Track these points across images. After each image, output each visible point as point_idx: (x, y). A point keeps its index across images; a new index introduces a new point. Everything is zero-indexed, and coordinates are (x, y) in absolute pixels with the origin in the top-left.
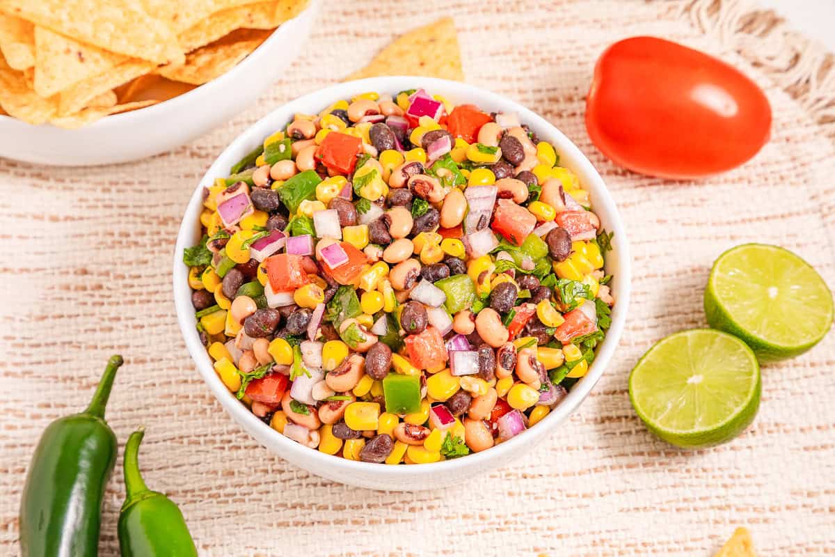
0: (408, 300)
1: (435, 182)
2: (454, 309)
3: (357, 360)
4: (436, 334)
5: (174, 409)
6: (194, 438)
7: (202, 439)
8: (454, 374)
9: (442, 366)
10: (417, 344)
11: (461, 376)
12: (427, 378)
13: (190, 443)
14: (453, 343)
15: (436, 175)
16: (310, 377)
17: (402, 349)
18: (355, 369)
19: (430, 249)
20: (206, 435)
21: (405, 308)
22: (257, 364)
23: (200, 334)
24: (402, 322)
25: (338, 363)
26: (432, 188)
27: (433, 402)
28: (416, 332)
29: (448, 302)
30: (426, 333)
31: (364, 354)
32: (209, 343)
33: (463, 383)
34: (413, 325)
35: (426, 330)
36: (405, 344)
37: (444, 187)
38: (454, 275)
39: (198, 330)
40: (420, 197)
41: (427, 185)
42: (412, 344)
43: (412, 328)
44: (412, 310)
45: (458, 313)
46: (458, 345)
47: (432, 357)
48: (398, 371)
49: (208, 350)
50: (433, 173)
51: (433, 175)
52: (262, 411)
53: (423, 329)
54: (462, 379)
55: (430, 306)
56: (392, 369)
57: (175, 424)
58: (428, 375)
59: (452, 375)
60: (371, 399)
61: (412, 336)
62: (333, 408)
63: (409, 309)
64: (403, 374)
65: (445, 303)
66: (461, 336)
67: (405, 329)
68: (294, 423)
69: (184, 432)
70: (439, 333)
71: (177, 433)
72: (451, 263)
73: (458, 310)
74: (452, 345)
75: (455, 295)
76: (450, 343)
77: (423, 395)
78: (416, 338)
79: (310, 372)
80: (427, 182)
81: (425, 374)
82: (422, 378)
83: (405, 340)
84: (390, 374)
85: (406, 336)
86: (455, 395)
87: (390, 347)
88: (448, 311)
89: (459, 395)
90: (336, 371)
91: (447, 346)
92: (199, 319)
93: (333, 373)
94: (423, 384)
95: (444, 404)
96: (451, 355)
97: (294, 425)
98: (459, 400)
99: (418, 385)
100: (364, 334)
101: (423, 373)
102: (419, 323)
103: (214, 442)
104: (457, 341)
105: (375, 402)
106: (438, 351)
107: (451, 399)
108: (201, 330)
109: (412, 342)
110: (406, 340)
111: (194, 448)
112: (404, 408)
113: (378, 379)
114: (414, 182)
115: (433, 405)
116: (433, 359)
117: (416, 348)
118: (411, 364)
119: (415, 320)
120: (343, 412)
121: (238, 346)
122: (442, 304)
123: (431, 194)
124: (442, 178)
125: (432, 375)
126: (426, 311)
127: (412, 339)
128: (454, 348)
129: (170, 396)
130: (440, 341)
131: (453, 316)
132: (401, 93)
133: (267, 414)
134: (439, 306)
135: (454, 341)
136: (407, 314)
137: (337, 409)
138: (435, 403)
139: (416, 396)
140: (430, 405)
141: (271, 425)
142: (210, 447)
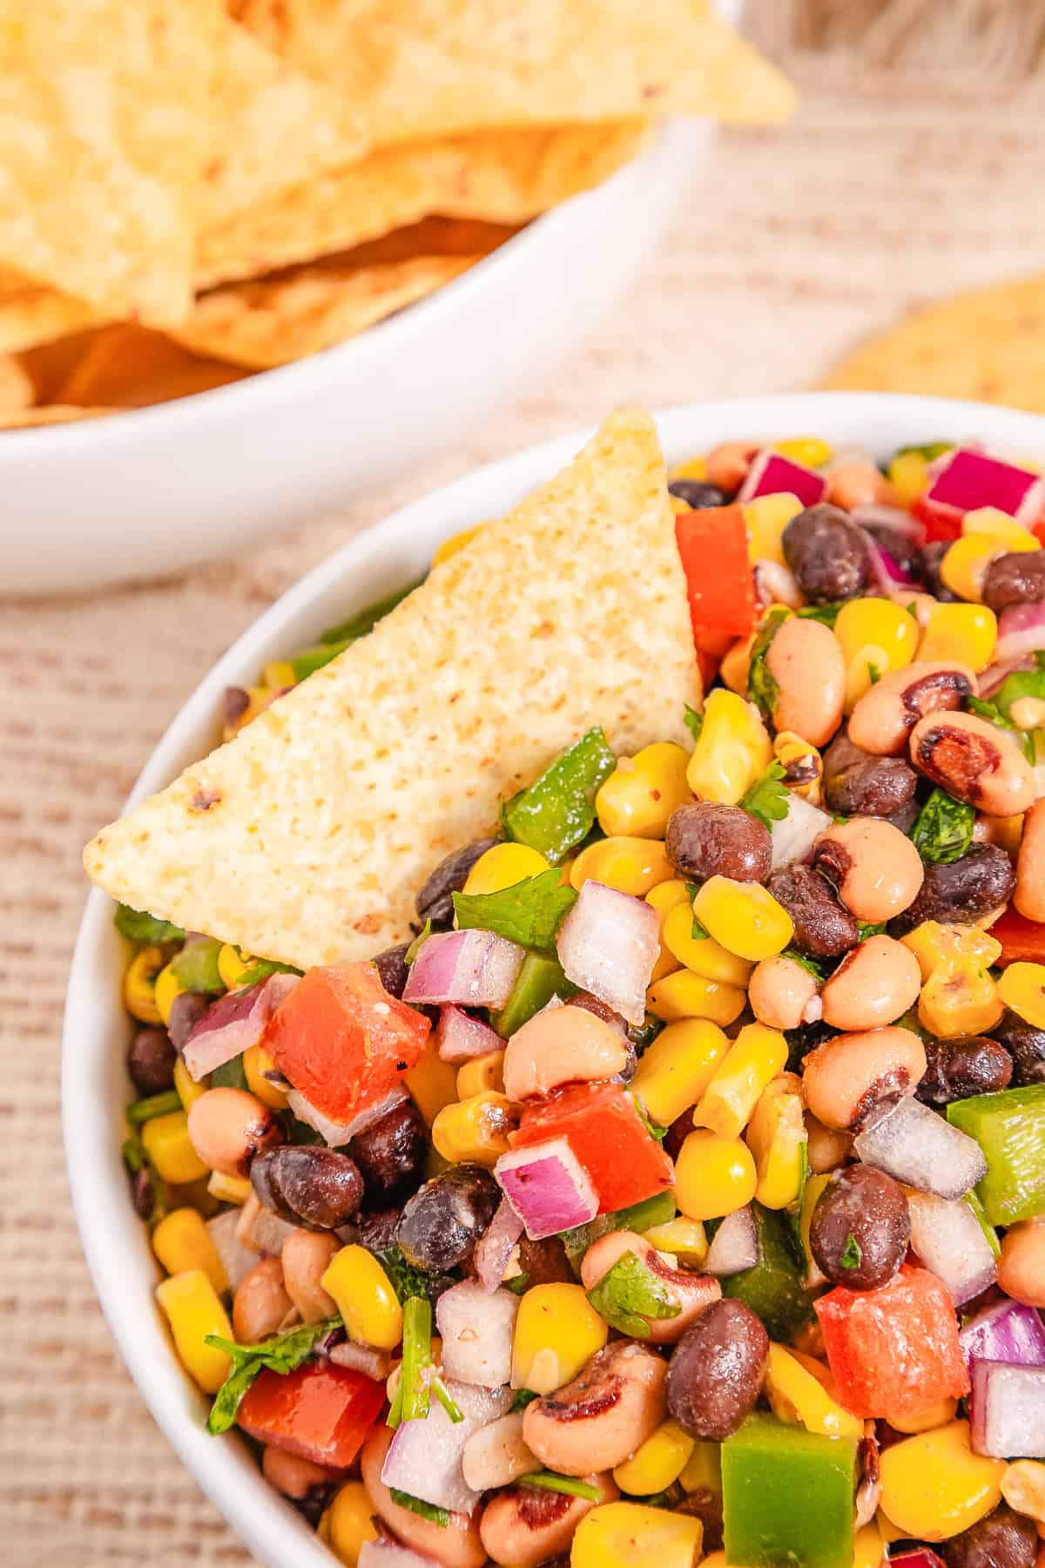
0: (848, 1162)
1: (1004, 741)
2: (1010, 1212)
3: (638, 1368)
4: (935, 1295)
5: (63, 1392)
6: (107, 1504)
7: (133, 1510)
8: (982, 1450)
9: (940, 1412)
10: (861, 1325)
11: (1011, 1460)
12: (881, 1450)
13: (94, 1518)
14: (988, 1331)
15: (1010, 720)
16: (455, 1419)
17: (806, 1330)
18: (633, 1401)
19: (956, 984)
20: (148, 1498)
21: (832, 1187)
22: (291, 1314)
23: (133, 1175)
24: (814, 1239)
25: (570, 1370)
26: (995, 762)
27: (897, 1536)
28: (862, 1282)
29: (990, 1183)
30: (898, 1289)
31: (663, 1348)
32: (159, 1212)
33: (1012, 1486)
34: (853, 1255)
35: (897, 1278)
36: (815, 1318)
37: (1033, 764)
38: (1024, 1084)
39: (127, 1163)
40: (948, 790)
41: (976, 749)
42: (841, 1323)
43: (847, 1263)
44: (855, 1199)
45: (1020, 1226)
46: (1007, 1338)
47: (912, 1382)
48: (782, 1413)
49: (151, 1233)
50: (1000, 713)
51: (997, 720)
52: (295, 1481)
53: (887, 1275)
54: (1011, 1469)
55: (925, 1192)
56: (763, 1403)
57: (57, 1446)
58: (888, 1435)
59: (973, 1449)
60: (673, 1499)
61: (846, 1292)
62: (532, 1519)
63: (848, 1192)
64: (798, 1426)
65: (979, 1188)
66: (1023, 1309)
67: (823, 1266)
68: (394, 1538)
69: (80, 1477)
70: (946, 1297)
71: (56, 1478)
72: (1020, 1044)
73: (1021, 1217)
74: (982, 1337)
75: (1015, 1163)
76: (981, 1334)
77: (864, 1516)
78: (859, 1304)
79: (459, 1401)
80: (976, 737)
81: (878, 1435)
82: (864, 1447)
83: (818, 1306)
84: (752, 1419)
85: (825, 1289)
86: (980, 1525)
87: (765, 1320)
88: (986, 1218)
89: (994, 1529)
90: (560, 1397)
91: (968, 1340)
92: (139, 1126)
93: (554, 1405)
94: (865, 1473)
95: (940, 1548)
96: (980, 1378)
97: (395, 1549)
98: (990, 1545)
99: (851, 1479)
100: (670, 1287)
101: (872, 1427)
102: (874, 1248)
103: (167, 1523)
104: (1008, 1329)
105: (687, 1512)
106: (932, 1357)
107: (964, 1539)
108: (136, 1162)
109: (842, 1315)
110: (825, 1307)
111: (102, 1536)
112: (792, 1555)
113: (707, 1439)
114: (933, 732)
115: (895, 1548)
116: (915, 1388)
117: (858, 1342)
118: (831, 1396)
119: (860, 1239)
120: (570, 1532)
121: (245, 1241)
122: (969, 1190)
123: (988, 782)
124: (1030, 732)
125: (903, 1436)
126: (905, 1206)
127: (845, 1304)
128: (991, 1350)
129: (56, 1348)
130: (944, 1323)
131: (1001, 1232)
132: (905, 452)
133: (312, 1489)
134: (958, 1196)
135: (994, 1326)
136: (836, 1209)
137: (545, 1521)
138: (899, 1542)
139: (838, 1518)
140: (886, 1546)
141: (322, 1526)
142: (155, 1540)
